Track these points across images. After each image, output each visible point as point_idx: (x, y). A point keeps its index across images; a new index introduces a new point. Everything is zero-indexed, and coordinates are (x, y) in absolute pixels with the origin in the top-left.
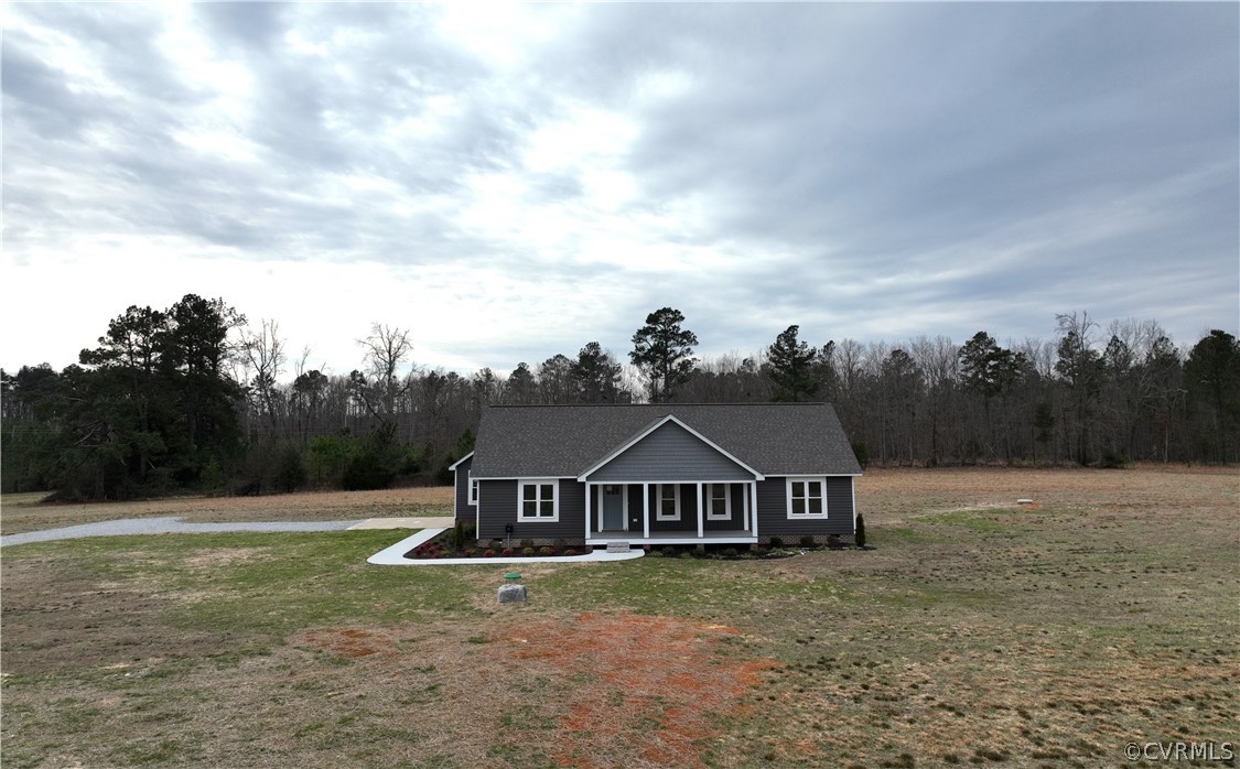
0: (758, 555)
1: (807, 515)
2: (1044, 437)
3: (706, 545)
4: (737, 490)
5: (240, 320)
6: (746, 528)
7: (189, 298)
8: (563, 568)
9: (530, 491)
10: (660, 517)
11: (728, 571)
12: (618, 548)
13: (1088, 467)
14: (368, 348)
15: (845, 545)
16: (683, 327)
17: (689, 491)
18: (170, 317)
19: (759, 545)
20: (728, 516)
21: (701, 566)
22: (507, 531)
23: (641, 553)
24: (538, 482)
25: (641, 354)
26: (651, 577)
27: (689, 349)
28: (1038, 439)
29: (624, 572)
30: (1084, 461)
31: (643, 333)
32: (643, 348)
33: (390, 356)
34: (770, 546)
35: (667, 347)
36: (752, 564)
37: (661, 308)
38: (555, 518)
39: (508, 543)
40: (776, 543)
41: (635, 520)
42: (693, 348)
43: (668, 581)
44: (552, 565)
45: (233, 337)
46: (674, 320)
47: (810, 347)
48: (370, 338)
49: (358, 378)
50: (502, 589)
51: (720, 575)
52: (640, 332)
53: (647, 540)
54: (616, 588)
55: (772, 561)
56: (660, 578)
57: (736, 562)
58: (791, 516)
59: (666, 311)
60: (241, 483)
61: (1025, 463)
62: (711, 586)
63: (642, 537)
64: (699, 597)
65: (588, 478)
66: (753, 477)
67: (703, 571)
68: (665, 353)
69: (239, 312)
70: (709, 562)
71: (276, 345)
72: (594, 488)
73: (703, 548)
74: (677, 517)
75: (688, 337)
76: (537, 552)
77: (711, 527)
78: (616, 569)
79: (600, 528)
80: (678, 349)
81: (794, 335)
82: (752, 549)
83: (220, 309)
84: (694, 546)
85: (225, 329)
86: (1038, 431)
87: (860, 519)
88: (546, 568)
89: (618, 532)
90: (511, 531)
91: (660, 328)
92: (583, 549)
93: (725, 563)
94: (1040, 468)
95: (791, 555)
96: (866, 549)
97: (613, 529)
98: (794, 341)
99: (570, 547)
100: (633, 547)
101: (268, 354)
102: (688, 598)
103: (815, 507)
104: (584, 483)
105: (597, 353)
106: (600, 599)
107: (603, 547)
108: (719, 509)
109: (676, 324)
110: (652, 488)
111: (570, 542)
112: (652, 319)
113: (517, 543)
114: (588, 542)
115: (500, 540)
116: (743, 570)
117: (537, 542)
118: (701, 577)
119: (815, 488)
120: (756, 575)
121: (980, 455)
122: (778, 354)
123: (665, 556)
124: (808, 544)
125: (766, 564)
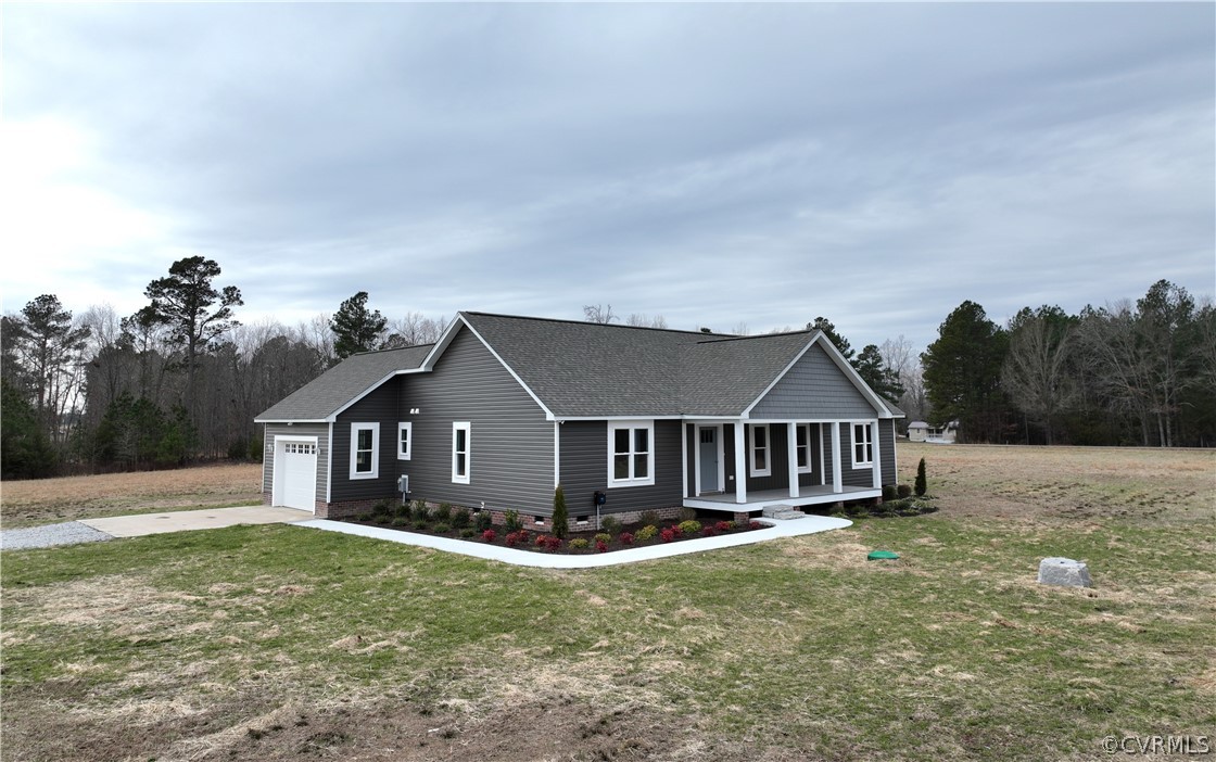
3: (844, 503)
9: (622, 439)
10: (755, 473)
12: (787, 514)
20: (808, 469)
22: (596, 503)
24: (632, 425)
38: (650, 480)
65: (750, 414)
66: (874, 411)
74: (768, 471)
79: (700, 489)
82: (878, 504)
89: (716, 496)
90: (601, 502)
91: (187, 280)
115: (586, 518)
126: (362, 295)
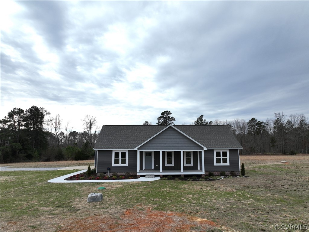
0: (205, 179)
1: (222, 164)
2: (273, 146)
3: (184, 175)
4: (195, 153)
5: (48, 113)
6: (199, 168)
7: (33, 107)
8: (126, 184)
9: (117, 155)
10: (166, 165)
11: (196, 186)
12: (150, 176)
13: (285, 154)
14: (84, 122)
15: (238, 175)
16: (171, 116)
17: (177, 154)
18: (28, 112)
19: (205, 175)
20: (192, 164)
21: (183, 184)
22: (108, 170)
23: (159, 178)
24: (120, 151)
25: (160, 124)
26: (163, 189)
27: (173, 122)
28: (271, 147)
29: (151, 186)
30: (284, 153)
31: (160, 118)
32: (160, 122)
33: (90, 124)
34: (209, 176)
35: (167, 121)
36: (205, 183)
37: (165, 111)
38: (126, 165)
39: (108, 174)
40: (211, 175)
41: (157, 166)
42: (174, 122)
43: (171, 190)
44: (122, 183)
45: (46, 118)
46: (169, 114)
47: (207, 121)
48: (85, 119)
49: (86, 133)
50: (90, 195)
51: (193, 188)
52: (159, 117)
53: (161, 173)
54: (147, 194)
55: (212, 181)
56: (167, 189)
57: (199, 182)
58: (216, 164)
59: (166, 112)
60: (45, 158)
61: (267, 154)
62: (191, 193)
63: (159, 172)
64: (187, 199)
65: (138, 149)
66: (203, 148)
67: (185, 186)
68: (166, 123)
69: (48, 111)
70: (187, 182)
71: (59, 121)
72: (141, 153)
73: (183, 176)
74: (173, 165)
75: (172, 119)
76: (118, 178)
77: (186, 168)
78: (148, 185)
79: (144, 169)
80: (170, 122)
81: (202, 118)
82: (202, 177)
83: (43, 110)
84: (180, 175)
85: (44, 116)
86: (271, 145)
87: (243, 166)
88: (118, 184)
89: (151, 170)
90: (110, 170)
91: (165, 116)
92: (136, 177)
93: (194, 182)
94: (272, 155)
95: (219, 179)
96: (246, 177)
97: (148, 169)
98: (202, 120)
99: (132, 176)
100: (156, 176)
101: (57, 124)
102: (181, 200)
103: (225, 161)
104: (136, 151)
105: (148, 124)
106: (139, 201)
107: (144, 176)
108: (188, 161)
109: (169, 115)
110: (163, 153)
111: (131, 174)
112: (163, 114)
113: (111, 174)
114: (138, 174)
115: (105, 173)
116: (202, 185)
117: (119, 174)
118: (185, 188)
119: (225, 154)
120: (209, 188)
121: (254, 152)
122: (198, 123)
123: (168, 179)
124: (223, 175)
125: (211, 183)
126: (202, 116)
